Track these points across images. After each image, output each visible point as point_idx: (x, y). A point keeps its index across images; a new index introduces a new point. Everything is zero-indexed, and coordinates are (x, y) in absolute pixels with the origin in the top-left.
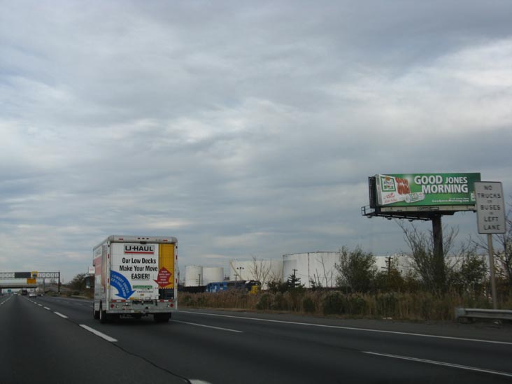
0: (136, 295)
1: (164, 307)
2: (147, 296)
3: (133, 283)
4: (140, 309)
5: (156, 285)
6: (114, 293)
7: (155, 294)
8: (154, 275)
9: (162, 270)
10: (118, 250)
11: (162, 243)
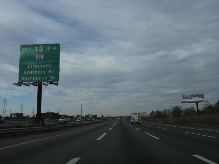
0: (135, 120)
1: (139, 122)
2: (136, 120)
3: (135, 119)
4: (136, 122)
5: (138, 119)
6: (132, 120)
7: (138, 120)
8: (137, 118)
9: (139, 117)
10: (133, 114)
11: (138, 114)
